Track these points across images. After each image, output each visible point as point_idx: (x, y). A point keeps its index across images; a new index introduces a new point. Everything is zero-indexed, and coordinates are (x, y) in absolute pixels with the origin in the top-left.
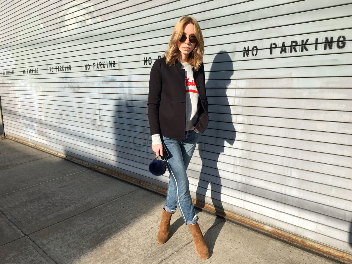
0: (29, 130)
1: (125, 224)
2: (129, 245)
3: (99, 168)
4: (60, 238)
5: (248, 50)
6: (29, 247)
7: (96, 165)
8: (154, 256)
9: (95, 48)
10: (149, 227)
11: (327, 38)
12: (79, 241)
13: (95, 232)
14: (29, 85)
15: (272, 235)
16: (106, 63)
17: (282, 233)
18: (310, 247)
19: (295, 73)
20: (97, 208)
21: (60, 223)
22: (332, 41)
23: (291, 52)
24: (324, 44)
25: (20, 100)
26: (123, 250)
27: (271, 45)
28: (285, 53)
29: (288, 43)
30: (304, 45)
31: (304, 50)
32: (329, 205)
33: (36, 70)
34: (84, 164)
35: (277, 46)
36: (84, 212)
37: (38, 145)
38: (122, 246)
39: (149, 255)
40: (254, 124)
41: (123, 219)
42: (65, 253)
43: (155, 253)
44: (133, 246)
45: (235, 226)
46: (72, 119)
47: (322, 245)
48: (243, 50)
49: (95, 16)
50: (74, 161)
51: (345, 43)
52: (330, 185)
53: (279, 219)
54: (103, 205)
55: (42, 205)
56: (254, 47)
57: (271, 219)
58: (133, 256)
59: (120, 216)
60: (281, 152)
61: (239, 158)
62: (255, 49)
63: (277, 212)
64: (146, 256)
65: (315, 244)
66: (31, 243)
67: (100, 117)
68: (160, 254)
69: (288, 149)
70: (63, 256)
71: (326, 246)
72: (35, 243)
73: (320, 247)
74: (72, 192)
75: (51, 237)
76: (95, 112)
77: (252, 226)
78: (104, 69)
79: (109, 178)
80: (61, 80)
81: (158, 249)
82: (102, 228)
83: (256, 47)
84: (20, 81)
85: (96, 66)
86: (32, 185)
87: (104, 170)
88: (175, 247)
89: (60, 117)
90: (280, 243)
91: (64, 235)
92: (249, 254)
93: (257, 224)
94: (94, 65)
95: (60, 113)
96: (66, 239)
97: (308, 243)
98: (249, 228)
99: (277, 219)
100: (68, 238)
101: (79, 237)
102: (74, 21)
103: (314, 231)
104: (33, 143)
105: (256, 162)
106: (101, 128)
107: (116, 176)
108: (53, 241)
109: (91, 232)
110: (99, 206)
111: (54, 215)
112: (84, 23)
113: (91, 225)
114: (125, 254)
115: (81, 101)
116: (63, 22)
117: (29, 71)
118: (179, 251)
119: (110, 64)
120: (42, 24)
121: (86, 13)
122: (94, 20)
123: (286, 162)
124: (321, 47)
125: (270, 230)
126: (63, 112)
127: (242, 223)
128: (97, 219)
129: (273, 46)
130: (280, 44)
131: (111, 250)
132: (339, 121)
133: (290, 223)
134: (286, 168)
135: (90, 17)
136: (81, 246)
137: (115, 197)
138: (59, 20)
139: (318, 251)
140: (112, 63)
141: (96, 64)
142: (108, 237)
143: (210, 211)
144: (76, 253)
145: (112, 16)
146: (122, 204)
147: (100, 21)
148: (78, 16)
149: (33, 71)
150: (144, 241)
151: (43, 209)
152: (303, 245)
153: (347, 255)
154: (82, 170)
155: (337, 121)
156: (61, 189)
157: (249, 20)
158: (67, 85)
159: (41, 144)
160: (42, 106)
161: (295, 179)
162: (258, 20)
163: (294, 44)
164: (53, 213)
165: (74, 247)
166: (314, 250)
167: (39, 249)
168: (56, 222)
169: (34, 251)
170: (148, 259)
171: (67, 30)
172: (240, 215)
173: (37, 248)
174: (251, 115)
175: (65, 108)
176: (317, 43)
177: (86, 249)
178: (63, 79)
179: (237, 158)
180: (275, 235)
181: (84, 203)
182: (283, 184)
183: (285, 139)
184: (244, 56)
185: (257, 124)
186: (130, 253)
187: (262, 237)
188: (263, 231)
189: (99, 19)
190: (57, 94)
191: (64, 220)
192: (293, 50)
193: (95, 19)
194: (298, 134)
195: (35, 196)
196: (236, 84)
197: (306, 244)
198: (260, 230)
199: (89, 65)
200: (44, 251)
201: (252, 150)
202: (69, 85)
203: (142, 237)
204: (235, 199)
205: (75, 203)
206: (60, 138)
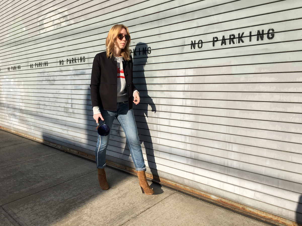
0: (12, 119)
1: (89, 196)
2: (91, 214)
3: (70, 151)
4: (30, 208)
5: (195, 44)
6: (1, 216)
7: (68, 147)
8: (112, 223)
9: (68, 46)
10: (110, 199)
11: (259, 31)
12: (46, 211)
13: (61, 202)
14: (12, 80)
15: (218, 203)
16: (77, 59)
17: (226, 201)
18: (249, 213)
19: (234, 61)
20: (65, 183)
21: (31, 195)
22: (263, 34)
23: (230, 43)
24: (256, 36)
25: (5, 93)
26: (85, 217)
27: (214, 38)
28: (225, 45)
29: (227, 37)
30: (240, 38)
31: (241, 42)
32: (265, 175)
33: (18, 67)
34: (58, 147)
35: (219, 39)
36: (54, 186)
37: (19, 132)
38: (84, 214)
39: (108, 222)
40: (200, 106)
41: (88, 192)
42: (33, 221)
43: (114, 220)
44: (95, 214)
45: (186, 196)
46: (48, 108)
47: (260, 210)
48: (191, 44)
49: (69, 19)
50: (50, 145)
51: (274, 34)
52: (264, 156)
53: (223, 189)
54: (72, 180)
55: (18, 181)
56: (199, 41)
57: (216, 189)
58: (93, 223)
59: (85, 189)
60: (223, 129)
61: (188, 137)
62: (200, 42)
63: (221, 183)
64: (105, 223)
65: (253, 210)
66: (3, 212)
67: (72, 106)
68: (118, 220)
69: (229, 127)
70: (30, 223)
71: (263, 211)
72: (7, 213)
73: (258, 212)
74: (45, 170)
75: (22, 208)
76: (68, 101)
77: (201, 196)
78: (76, 64)
79: (79, 159)
80: (39, 75)
81: (117, 217)
82: (69, 200)
83: (201, 41)
84: (5, 77)
85: (69, 62)
86: (10, 165)
87: (75, 152)
88: (132, 214)
89: (38, 107)
90: (224, 210)
91: (34, 206)
92: (197, 219)
93: (204, 195)
94: (68, 60)
95: (38, 103)
96: (35, 209)
97: (248, 209)
98: (197, 198)
99: (221, 189)
100: (37, 208)
101: (46, 207)
102: (51, 24)
103: (253, 198)
104: (15, 131)
105: (203, 139)
106: (72, 115)
107: (85, 157)
108: (23, 210)
109: (58, 203)
110: (67, 182)
111: (26, 189)
112: (59, 26)
113: (59, 197)
114: (87, 220)
115: (56, 92)
116: (42, 25)
117: (13, 68)
118: (135, 218)
119: (81, 59)
120: (25, 28)
121: (61, 17)
122: (68, 23)
123: (227, 138)
124: (254, 39)
125: (216, 199)
126: (41, 102)
127: (192, 194)
128: (65, 192)
129: (215, 39)
130: (220, 38)
131: (75, 218)
132: (271, 101)
133: (232, 192)
134: (227, 143)
135: (64, 20)
136: (48, 215)
137: (83, 174)
138: (38, 24)
139: (257, 216)
140: (82, 58)
141: (69, 60)
142: (73, 207)
143: (164, 184)
144: (43, 220)
145: (82, 18)
146: (88, 179)
147: (73, 23)
148: (54, 19)
149: (16, 68)
150: (105, 210)
151: (17, 184)
152: (244, 211)
153: (281, 219)
154: (56, 153)
155: (269, 101)
156: (36, 168)
157: (195, 18)
158: (44, 78)
159: (21, 131)
160: (23, 98)
161: (235, 153)
162: (202, 18)
163: (232, 37)
164: (26, 187)
165: (42, 216)
166: (252, 215)
167: (10, 217)
168: (28, 195)
169: (6, 219)
170: (107, 225)
171: (45, 32)
172: (190, 187)
173: (9, 216)
174: (198, 99)
175: (42, 99)
176: (251, 36)
177: (53, 217)
178: (41, 74)
179: (187, 136)
180: (220, 203)
181: (54, 179)
182: (226, 157)
183: (227, 118)
184: (191, 49)
185: (203, 106)
186: (91, 220)
187: (209, 205)
188: (209, 200)
189: (72, 22)
190: (36, 87)
191: (35, 193)
192: (232, 42)
193: (68, 21)
194: (237, 114)
195: (12, 173)
196: (185, 73)
197: (246, 210)
198: (207, 199)
199: (63, 61)
200: (14, 219)
201: (199, 129)
202: (46, 78)
203: (103, 207)
204: (186, 172)
205: (46, 179)
206: (37, 125)
